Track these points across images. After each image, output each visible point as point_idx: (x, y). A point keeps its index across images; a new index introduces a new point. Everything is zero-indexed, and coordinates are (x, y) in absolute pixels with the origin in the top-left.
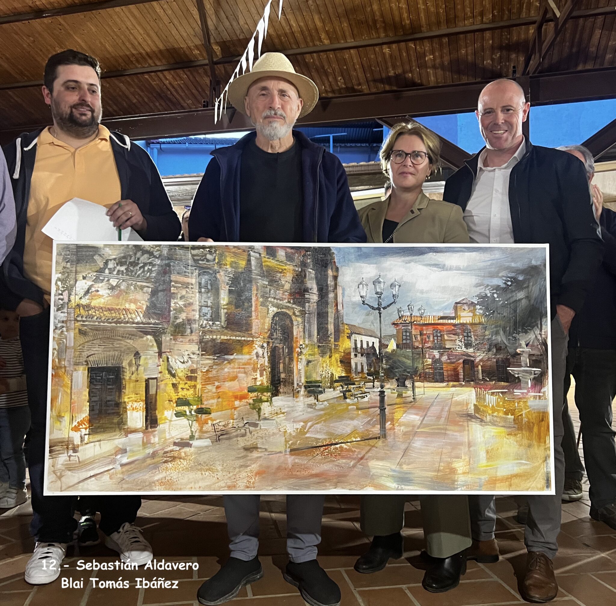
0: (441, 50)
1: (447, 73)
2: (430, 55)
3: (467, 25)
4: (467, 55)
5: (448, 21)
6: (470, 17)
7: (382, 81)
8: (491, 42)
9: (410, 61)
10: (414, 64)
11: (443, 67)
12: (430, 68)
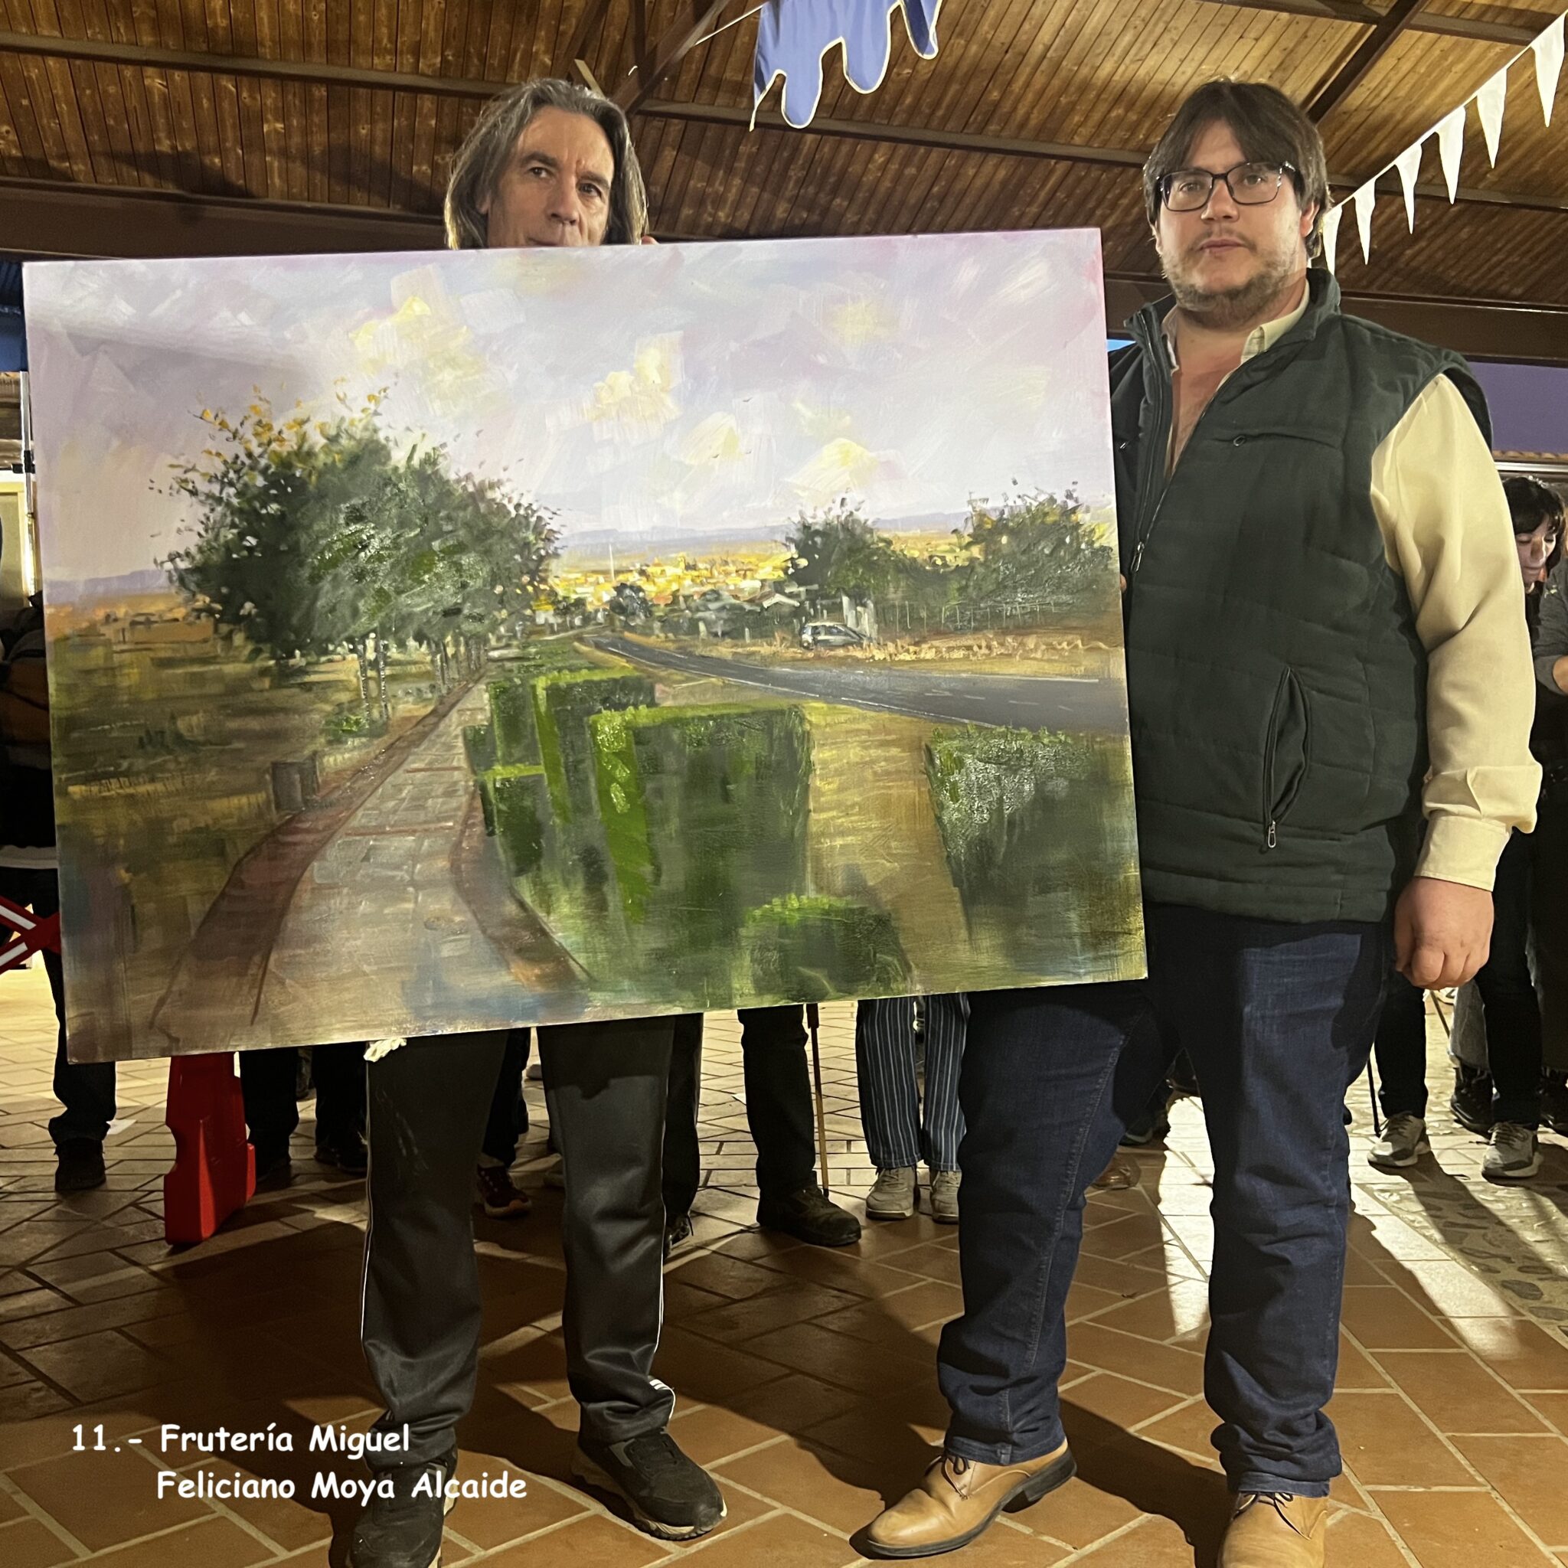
0: (306, 115)
1: (318, 177)
2: (277, 120)
3: (377, 68)
4: (372, 141)
5: (330, 48)
6: (388, 52)
7: (133, 159)
8: (433, 122)
9: (219, 123)
10: (230, 134)
11: (307, 160)
12: (271, 153)
